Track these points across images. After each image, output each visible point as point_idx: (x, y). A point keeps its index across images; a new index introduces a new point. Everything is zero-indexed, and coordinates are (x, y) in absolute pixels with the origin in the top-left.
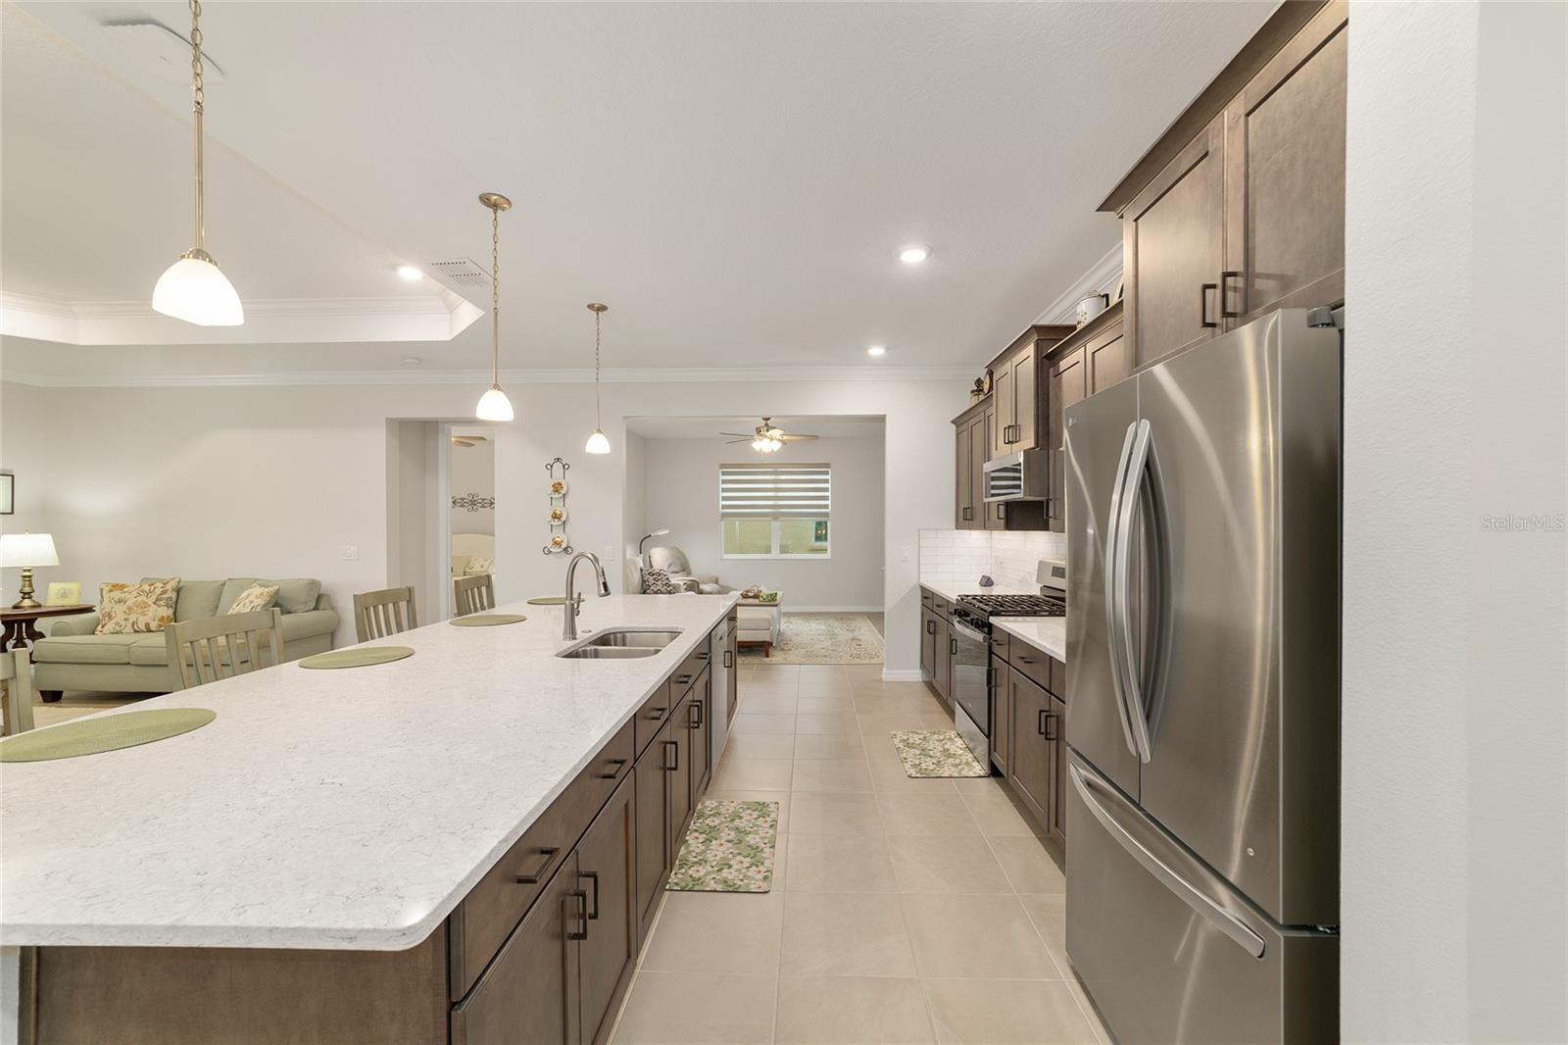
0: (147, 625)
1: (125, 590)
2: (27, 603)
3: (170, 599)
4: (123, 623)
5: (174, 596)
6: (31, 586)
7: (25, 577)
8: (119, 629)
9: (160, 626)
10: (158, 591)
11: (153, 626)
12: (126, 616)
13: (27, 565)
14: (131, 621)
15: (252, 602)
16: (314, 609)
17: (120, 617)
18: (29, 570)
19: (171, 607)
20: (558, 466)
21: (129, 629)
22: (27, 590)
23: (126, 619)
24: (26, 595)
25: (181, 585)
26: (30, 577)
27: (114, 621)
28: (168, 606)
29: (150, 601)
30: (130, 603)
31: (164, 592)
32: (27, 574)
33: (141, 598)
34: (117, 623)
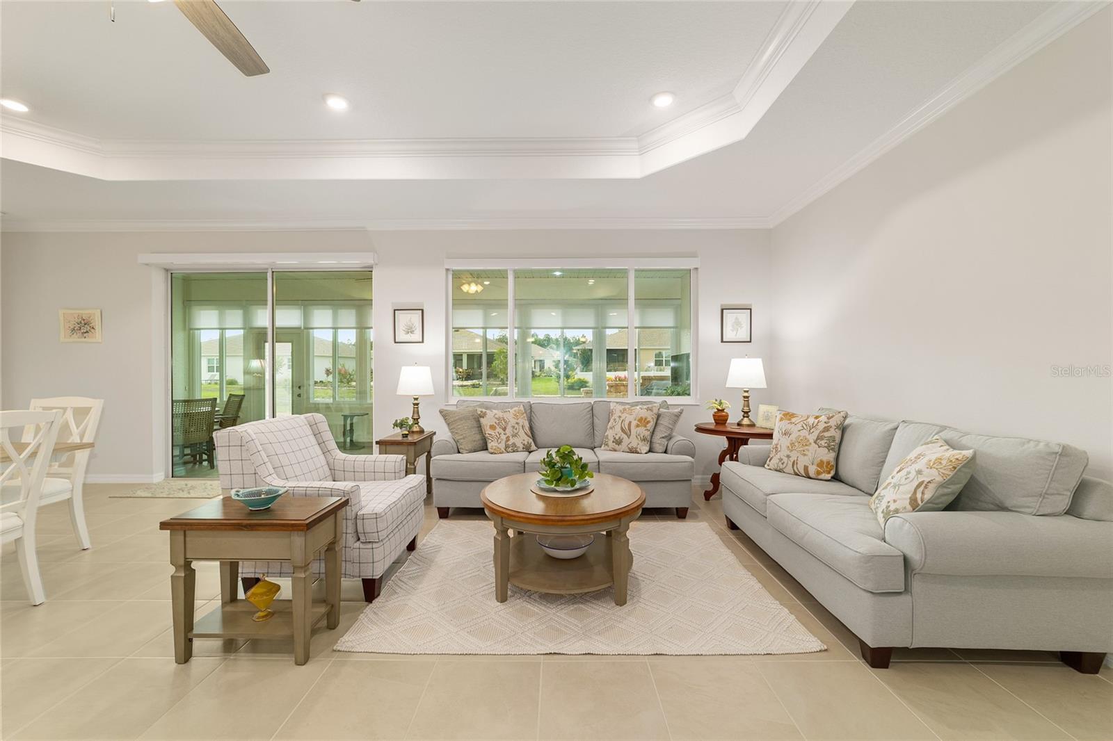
0: (806, 468)
1: (793, 420)
2: (746, 421)
3: (832, 438)
4: (785, 460)
5: (838, 435)
6: (748, 406)
7: (744, 397)
8: (781, 466)
9: (818, 473)
10: (821, 426)
11: (812, 470)
13: (747, 386)
14: (792, 460)
15: (919, 472)
16: (1068, 513)
18: (747, 392)
19: (833, 449)
21: (789, 469)
22: (746, 409)
23: (788, 457)
24: (746, 414)
25: (847, 422)
26: (748, 397)
27: (778, 456)
28: (828, 447)
29: (812, 438)
30: (793, 437)
31: (827, 429)
33: (805, 433)
34: (781, 460)
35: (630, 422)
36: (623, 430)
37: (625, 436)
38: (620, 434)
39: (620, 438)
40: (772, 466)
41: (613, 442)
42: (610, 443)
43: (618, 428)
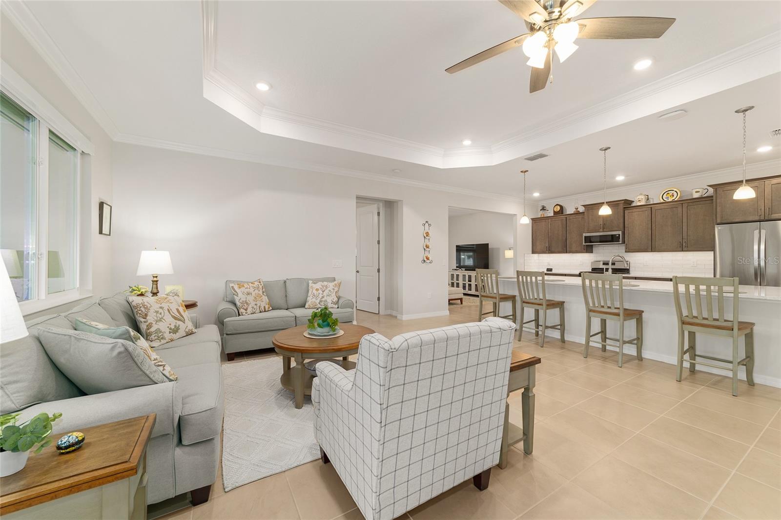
0: (265, 307)
1: (245, 286)
4: (255, 307)
8: (254, 311)
9: (269, 308)
10: (261, 287)
12: (255, 303)
13: (155, 273)
14: (258, 306)
17: (252, 304)
18: (156, 277)
20: (427, 224)
21: (258, 310)
22: (155, 291)
23: (256, 305)
24: (155, 295)
25: (265, 283)
26: (157, 281)
27: (250, 306)
29: (261, 293)
32: (155, 279)
33: (256, 291)
34: (253, 307)
35: (178, 310)
36: (175, 318)
37: (179, 323)
38: (173, 323)
39: (175, 326)
40: (249, 312)
41: (170, 333)
42: (168, 336)
43: (169, 319)
